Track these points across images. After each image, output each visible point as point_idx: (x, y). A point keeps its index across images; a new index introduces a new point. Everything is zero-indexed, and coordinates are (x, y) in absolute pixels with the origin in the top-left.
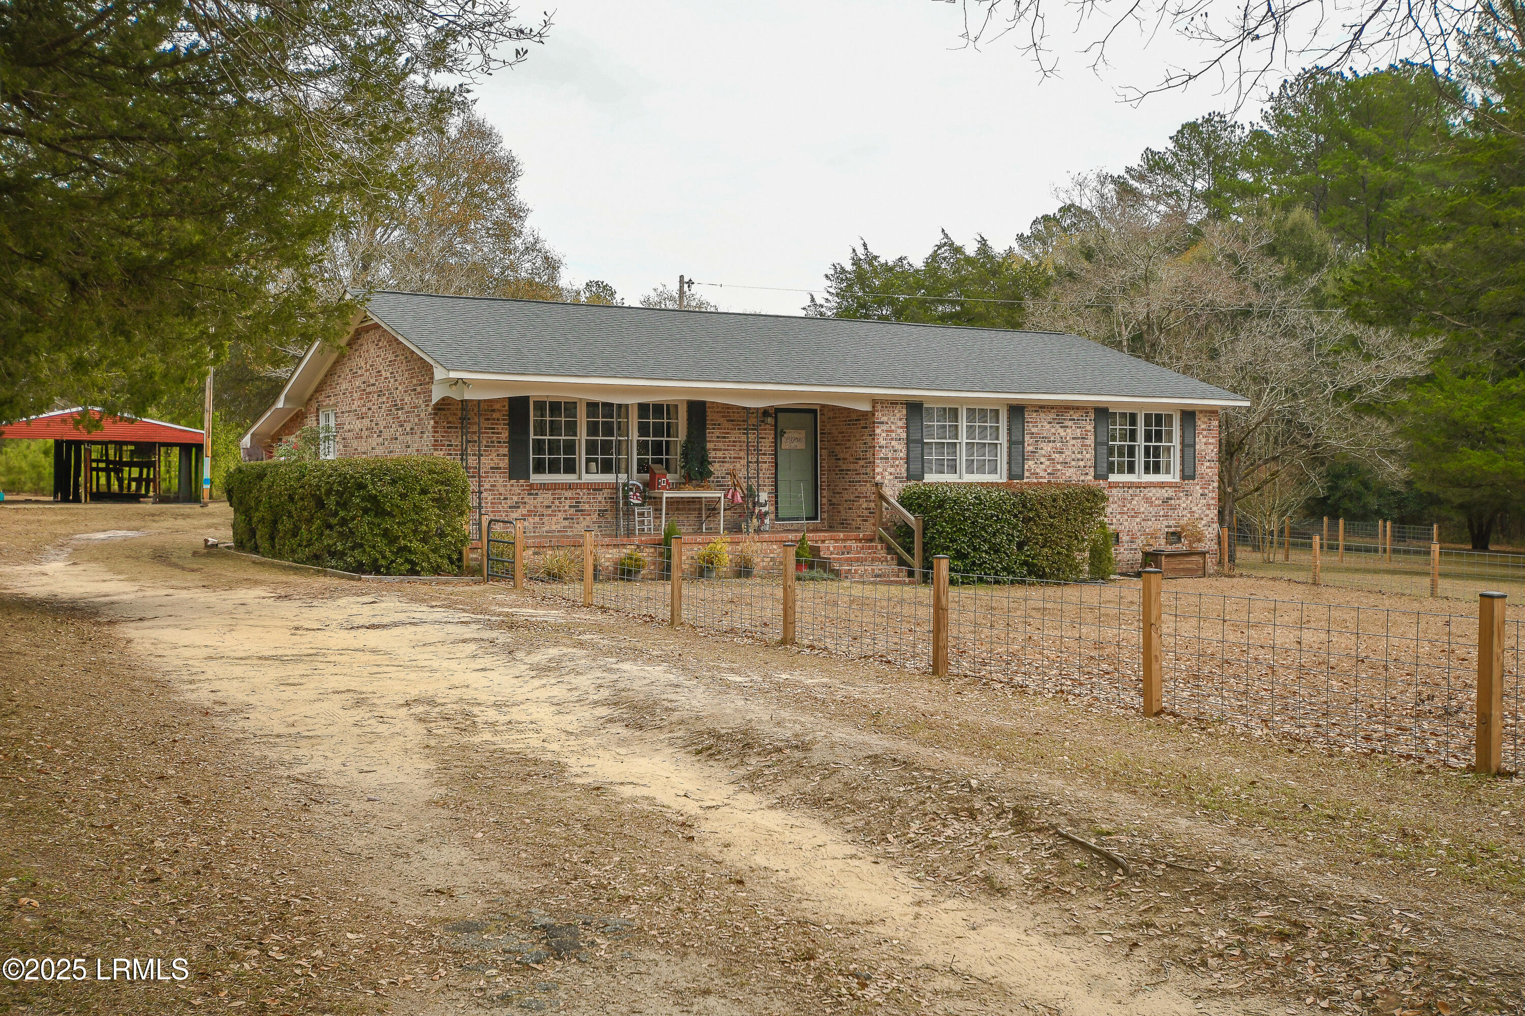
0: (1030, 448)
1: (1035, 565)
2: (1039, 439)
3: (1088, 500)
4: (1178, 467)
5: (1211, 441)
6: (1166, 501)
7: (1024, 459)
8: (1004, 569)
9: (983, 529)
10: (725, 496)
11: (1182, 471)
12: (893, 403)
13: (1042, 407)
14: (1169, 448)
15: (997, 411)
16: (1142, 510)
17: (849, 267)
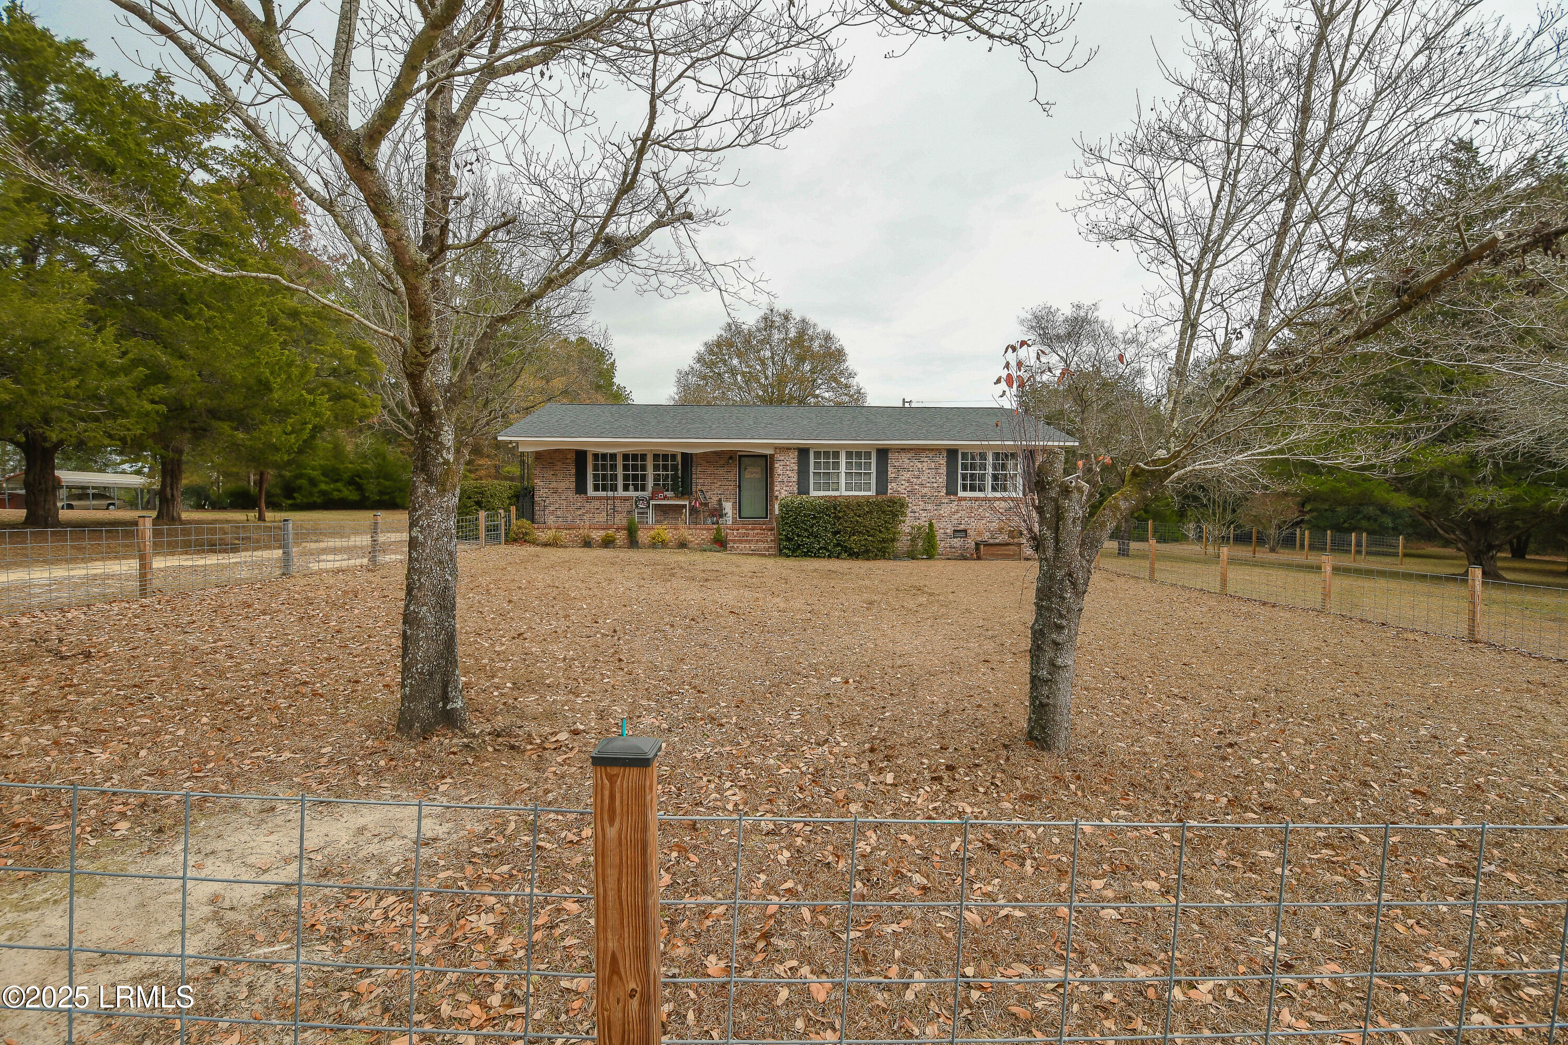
0: (893, 476)
1: (846, 547)
3: (888, 506)
4: (1021, 488)
6: (1009, 510)
7: (888, 482)
11: (1024, 490)
12: (786, 449)
13: (903, 449)
14: (1015, 475)
15: (869, 452)
16: (987, 515)
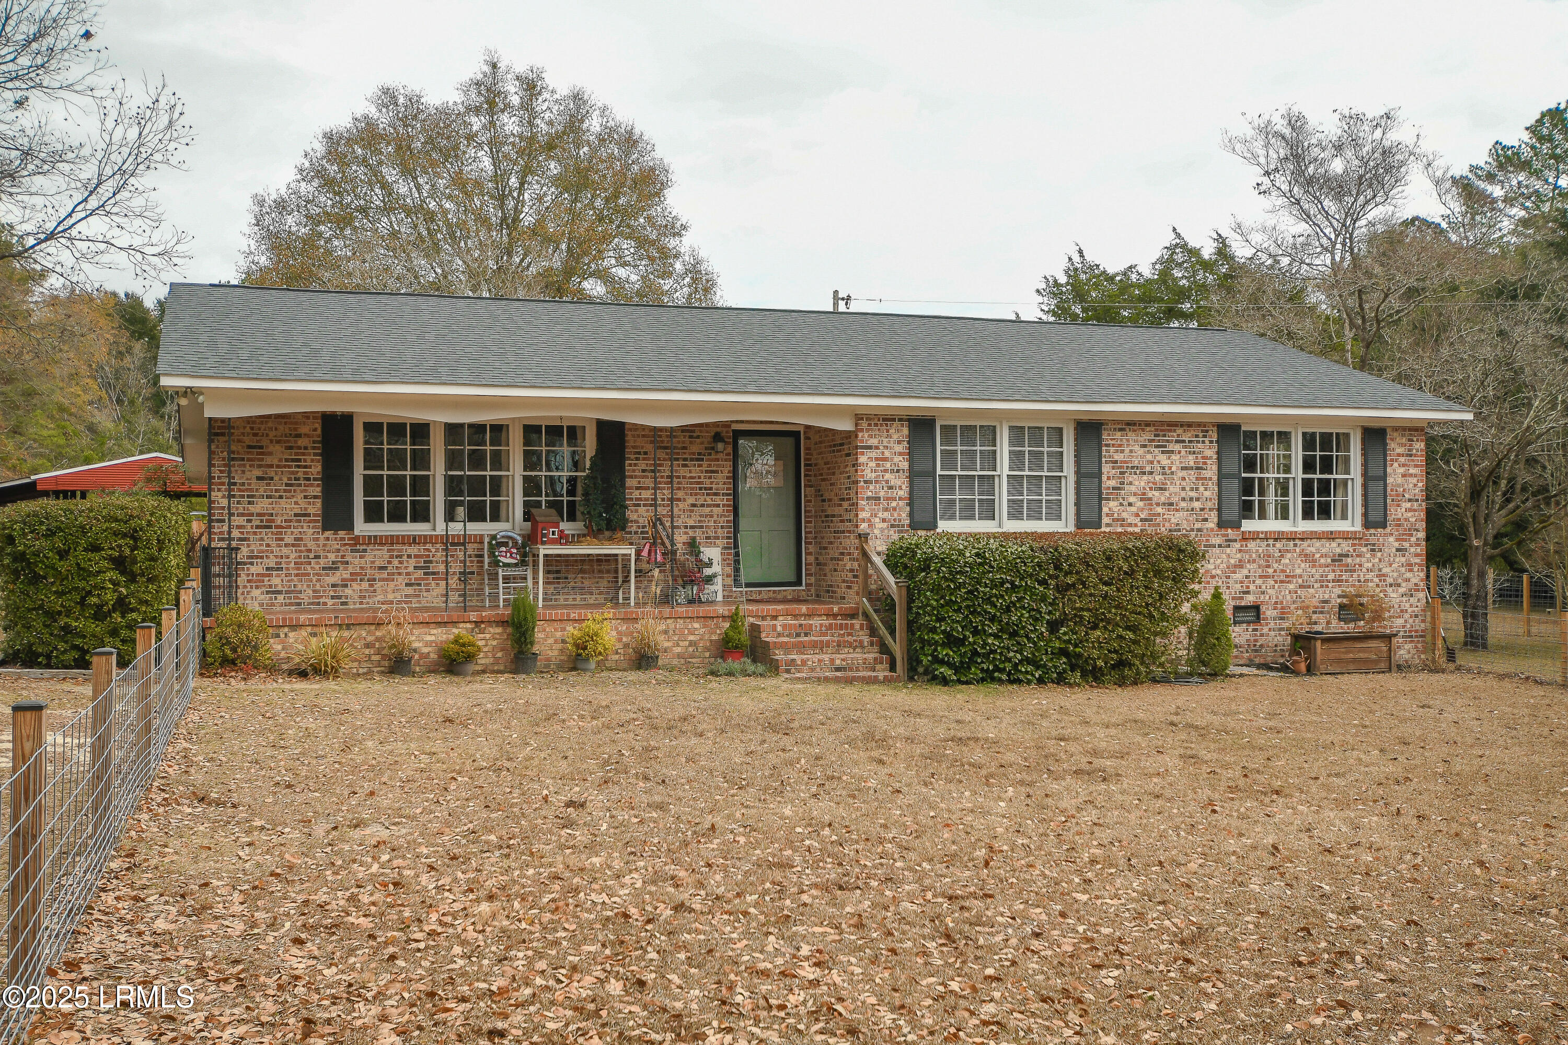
0: (1112, 483)
1: (1079, 656)
2: (1124, 469)
3: (1167, 558)
4: (1359, 510)
5: (1412, 471)
6: (1338, 559)
7: (1100, 499)
8: (1028, 661)
9: (988, 601)
10: (638, 553)
11: (1365, 515)
12: (886, 419)
13: (1129, 424)
14: (1345, 482)
15: (1060, 430)
16: (1298, 571)
17: (1063, 279)
